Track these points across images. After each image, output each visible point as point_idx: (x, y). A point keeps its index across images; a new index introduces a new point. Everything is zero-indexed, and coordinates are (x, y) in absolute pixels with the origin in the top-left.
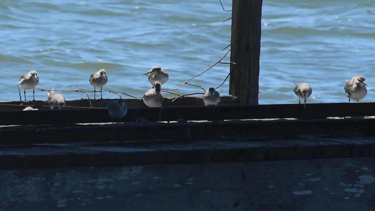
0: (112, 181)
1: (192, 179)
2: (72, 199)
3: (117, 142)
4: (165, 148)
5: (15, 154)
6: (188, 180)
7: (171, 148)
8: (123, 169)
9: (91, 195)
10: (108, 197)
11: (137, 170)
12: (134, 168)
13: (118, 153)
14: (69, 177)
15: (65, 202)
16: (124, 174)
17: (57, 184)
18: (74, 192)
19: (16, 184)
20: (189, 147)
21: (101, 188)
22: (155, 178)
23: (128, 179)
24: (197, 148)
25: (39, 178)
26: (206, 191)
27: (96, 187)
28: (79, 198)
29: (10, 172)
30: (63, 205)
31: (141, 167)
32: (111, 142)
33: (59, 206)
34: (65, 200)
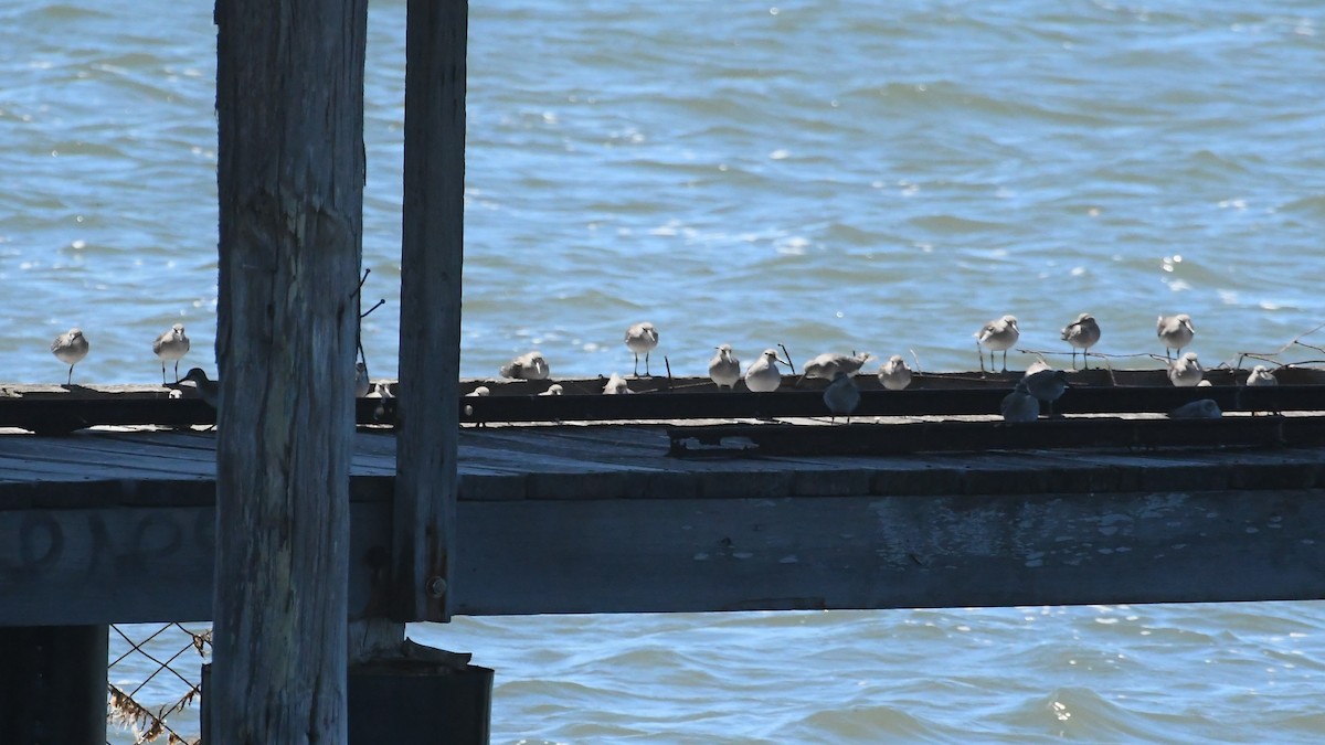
0: (1130, 519)
1: (1279, 518)
2: (1053, 552)
3: (1144, 448)
4: (1230, 461)
5: (948, 467)
6: (1274, 519)
7: (1244, 460)
8: (1150, 497)
9: (1090, 545)
10: (1122, 549)
11: (1176, 500)
12: (1171, 496)
13: (1141, 468)
14: (1048, 511)
15: (1041, 558)
16: (1152, 506)
17: (1026, 524)
18: (1058, 539)
19: (948, 523)
20: (1276, 460)
21: (1107, 532)
22: (1209, 516)
23: (1161, 516)
24: (1292, 461)
25: (992, 513)
26: (1305, 542)
27: (1101, 530)
28: (1067, 551)
29: (939, 501)
30: (1038, 563)
31: (1183, 496)
32: (1134, 448)
33: (1028, 564)
34: (1041, 554)
